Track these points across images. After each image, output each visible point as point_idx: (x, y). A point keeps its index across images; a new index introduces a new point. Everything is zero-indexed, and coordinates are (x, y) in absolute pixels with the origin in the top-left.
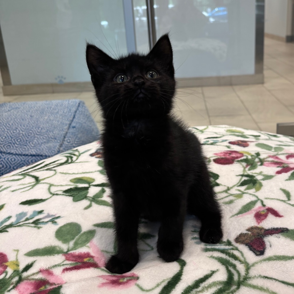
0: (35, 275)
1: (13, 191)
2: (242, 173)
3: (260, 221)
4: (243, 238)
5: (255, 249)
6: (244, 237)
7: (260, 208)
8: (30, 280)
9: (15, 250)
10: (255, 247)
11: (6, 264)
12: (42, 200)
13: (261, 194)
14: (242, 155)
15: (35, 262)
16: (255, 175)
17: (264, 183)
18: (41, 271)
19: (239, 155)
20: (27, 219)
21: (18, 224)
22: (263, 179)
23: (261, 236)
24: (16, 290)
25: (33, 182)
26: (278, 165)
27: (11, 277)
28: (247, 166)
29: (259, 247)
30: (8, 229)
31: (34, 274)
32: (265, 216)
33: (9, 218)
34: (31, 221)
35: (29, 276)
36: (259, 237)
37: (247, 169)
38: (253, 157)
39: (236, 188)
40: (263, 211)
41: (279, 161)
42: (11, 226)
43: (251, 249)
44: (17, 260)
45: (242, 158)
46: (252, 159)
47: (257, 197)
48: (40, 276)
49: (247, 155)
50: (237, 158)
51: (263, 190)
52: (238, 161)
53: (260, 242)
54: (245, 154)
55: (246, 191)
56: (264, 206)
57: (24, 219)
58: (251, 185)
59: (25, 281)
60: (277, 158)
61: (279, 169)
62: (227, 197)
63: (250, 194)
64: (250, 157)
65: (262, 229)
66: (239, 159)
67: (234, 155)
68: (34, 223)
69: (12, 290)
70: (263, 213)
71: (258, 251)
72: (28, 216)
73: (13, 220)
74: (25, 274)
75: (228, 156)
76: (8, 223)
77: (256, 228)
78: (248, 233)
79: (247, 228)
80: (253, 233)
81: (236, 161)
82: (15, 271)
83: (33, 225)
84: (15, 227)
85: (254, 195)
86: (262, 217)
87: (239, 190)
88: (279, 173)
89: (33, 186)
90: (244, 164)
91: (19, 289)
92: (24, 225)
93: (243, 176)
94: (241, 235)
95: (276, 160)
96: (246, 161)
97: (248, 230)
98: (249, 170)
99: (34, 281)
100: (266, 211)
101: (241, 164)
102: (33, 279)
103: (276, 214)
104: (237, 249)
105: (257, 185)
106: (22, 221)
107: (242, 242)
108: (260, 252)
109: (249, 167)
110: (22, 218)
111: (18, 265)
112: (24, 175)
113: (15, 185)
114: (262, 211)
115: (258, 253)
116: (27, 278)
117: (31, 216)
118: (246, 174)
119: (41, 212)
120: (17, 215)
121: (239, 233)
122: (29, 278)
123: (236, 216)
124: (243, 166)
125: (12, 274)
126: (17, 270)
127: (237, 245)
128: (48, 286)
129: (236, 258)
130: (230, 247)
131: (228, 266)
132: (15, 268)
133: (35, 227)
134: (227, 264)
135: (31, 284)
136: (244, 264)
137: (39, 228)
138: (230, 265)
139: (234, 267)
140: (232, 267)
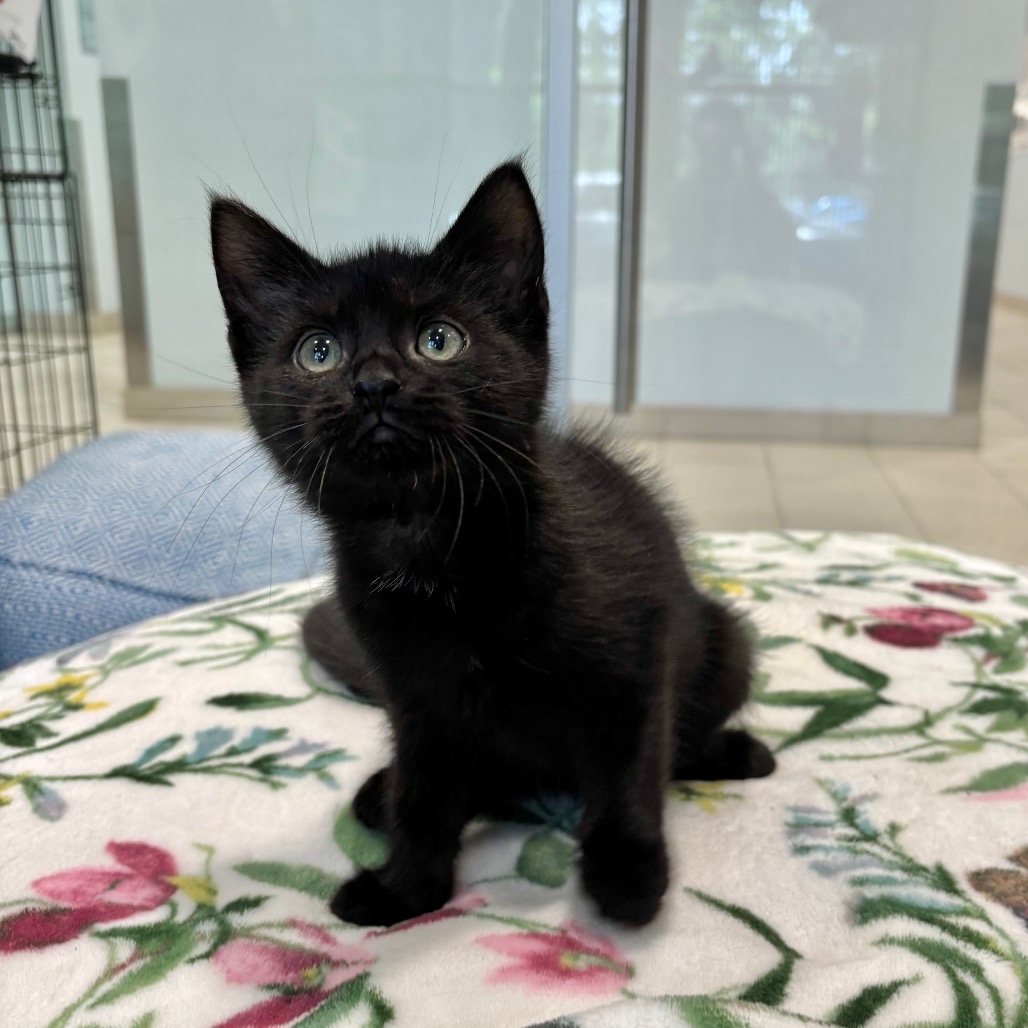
0: (272, 929)
1: (185, 663)
2: (972, 679)
4: (1002, 883)
6: (1006, 878)
8: (258, 939)
9: (200, 847)
11: (174, 880)
12: (278, 701)
14: (969, 621)
16: (1020, 688)
18: (293, 924)
19: (956, 622)
21: (205, 764)
24: (216, 963)
25: (251, 643)
27: (193, 921)
28: (988, 658)
30: (172, 778)
31: (268, 925)
33: (174, 740)
34: (247, 759)
35: (252, 928)
37: (989, 668)
38: (1009, 632)
39: (955, 719)
42: (180, 766)
44: (209, 876)
45: (971, 632)
46: (1006, 637)
49: (987, 623)
50: (952, 629)
52: (956, 640)
54: (978, 621)
55: (995, 735)
57: (223, 749)
58: (1010, 716)
59: (241, 941)
62: (923, 746)
63: (1010, 745)
64: (997, 632)
66: (961, 634)
67: (939, 621)
69: (201, 961)
72: (236, 741)
73: (186, 748)
74: (236, 920)
75: (916, 622)
76: (170, 756)
79: (1010, 852)
81: (949, 640)
82: (200, 906)
83: (254, 773)
84: (196, 771)
85: (1024, 749)
87: (968, 731)
89: (250, 655)
90: (979, 652)
91: (225, 963)
92: (224, 769)
93: (976, 686)
96: (985, 641)
97: (1015, 859)
98: (997, 671)
101: (967, 651)
102: (266, 938)
106: (219, 757)
107: (1000, 898)
109: (994, 663)
110: (216, 745)
111: (213, 892)
112: (220, 621)
113: (190, 648)
116: (247, 932)
117: (245, 741)
118: (985, 681)
119: (278, 734)
120: (199, 736)
122: (255, 933)
124: (973, 659)
125: (195, 912)
126: (208, 905)
127: (980, 899)
128: (325, 969)
129: (980, 942)
130: (957, 902)
131: (953, 966)
132: (203, 897)
133: (262, 780)
134: (948, 962)
135: (264, 950)
136: (1010, 963)
137: (275, 786)
138: (957, 962)
139: (977, 971)
140: (969, 972)
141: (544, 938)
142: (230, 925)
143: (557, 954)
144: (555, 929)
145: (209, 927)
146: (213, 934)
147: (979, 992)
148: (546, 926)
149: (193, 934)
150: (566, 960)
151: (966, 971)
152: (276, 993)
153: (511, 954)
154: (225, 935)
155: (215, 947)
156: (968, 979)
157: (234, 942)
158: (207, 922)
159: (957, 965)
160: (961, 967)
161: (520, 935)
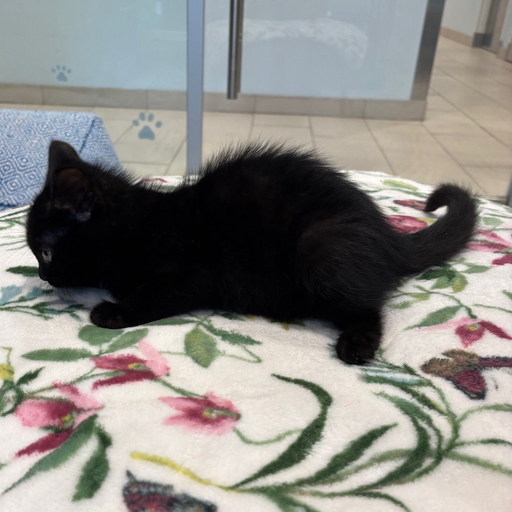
0: (46, 392)
3: (468, 342)
4: (439, 368)
5: (465, 388)
6: (441, 365)
7: (465, 320)
8: (38, 398)
9: (4, 348)
10: (465, 384)
13: (467, 297)
14: (424, 224)
15: (41, 369)
17: (470, 278)
18: (56, 386)
19: (417, 225)
20: (22, 299)
21: (7, 306)
22: (469, 272)
23: (476, 367)
24: (16, 416)
26: (496, 250)
27: (2, 391)
29: (473, 386)
31: (43, 390)
32: (479, 335)
34: (31, 303)
35: (34, 393)
36: (472, 369)
40: (473, 325)
41: (497, 242)
43: (458, 388)
44: (9, 363)
47: (459, 301)
48: (56, 394)
50: (415, 229)
51: (468, 290)
53: (475, 378)
55: (435, 290)
56: (473, 317)
57: (17, 298)
58: (445, 279)
59: (29, 401)
60: (494, 236)
61: (499, 256)
62: (397, 296)
63: (444, 295)
65: (473, 356)
67: (408, 224)
68: (36, 307)
69: (9, 415)
70: (472, 329)
71: (472, 392)
72: (24, 294)
74: (26, 388)
75: (396, 225)
77: (462, 353)
78: (448, 360)
79: (443, 351)
80: (457, 361)
82: (6, 382)
83: (35, 312)
84: (2, 309)
85: (453, 298)
86: (473, 336)
87: (421, 288)
88: (497, 262)
91: (21, 415)
92: (17, 309)
94: (433, 361)
95: (492, 240)
97: (446, 354)
99: (46, 401)
100: (478, 327)
102: (42, 398)
103: (500, 333)
104: (430, 384)
105: (457, 281)
106: (14, 302)
107: (439, 374)
108: (476, 394)
110: (12, 295)
111: (11, 372)
112: (11, 222)
114: (471, 326)
115: (472, 395)
116: (32, 395)
117: (29, 294)
119: (47, 292)
120: (3, 290)
121: (429, 357)
122: (36, 395)
123: (417, 328)
125: (3, 386)
126: (10, 380)
127: (428, 377)
128: (74, 414)
129: (432, 406)
130: (416, 378)
131: (416, 417)
132: (7, 376)
133: (39, 316)
134: (413, 414)
135: (41, 405)
136: (447, 417)
137: (46, 318)
138: (419, 415)
139: (429, 421)
140: (425, 422)
141: (195, 400)
142: (22, 391)
143: (202, 409)
144: (202, 396)
145: (11, 394)
146: (13, 397)
147: (430, 432)
148: (197, 395)
149: (3, 399)
150: (206, 413)
151: (423, 420)
152: (51, 432)
153: (177, 408)
154: (21, 398)
155: (16, 405)
156: (423, 424)
157: (25, 402)
158: (10, 391)
159: (418, 417)
160: (420, 418)
161: (182, 398)
